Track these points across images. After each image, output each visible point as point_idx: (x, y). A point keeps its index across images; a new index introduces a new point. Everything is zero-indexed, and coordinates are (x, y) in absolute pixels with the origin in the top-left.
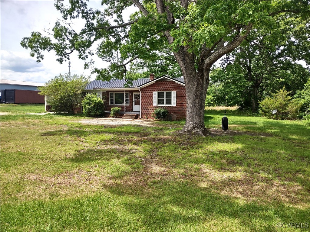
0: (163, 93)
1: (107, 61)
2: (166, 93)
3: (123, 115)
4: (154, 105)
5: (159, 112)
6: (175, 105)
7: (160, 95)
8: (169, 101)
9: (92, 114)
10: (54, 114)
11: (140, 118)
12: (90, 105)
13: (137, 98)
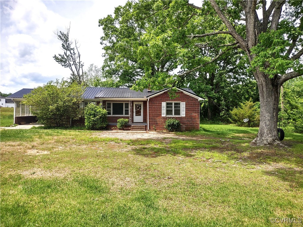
0: (172, 103)
1: (66, 66)
2: (175, 104)
3: (130, 126)
4: (162, 116)
5: (173, 123)
6: (185, 116)
7: (169, 105)
8: (178, 112)
9: (98, 126)
10: (41, 128)
11: (148, 129)
12: (95, 116)
13: (138, 108)
